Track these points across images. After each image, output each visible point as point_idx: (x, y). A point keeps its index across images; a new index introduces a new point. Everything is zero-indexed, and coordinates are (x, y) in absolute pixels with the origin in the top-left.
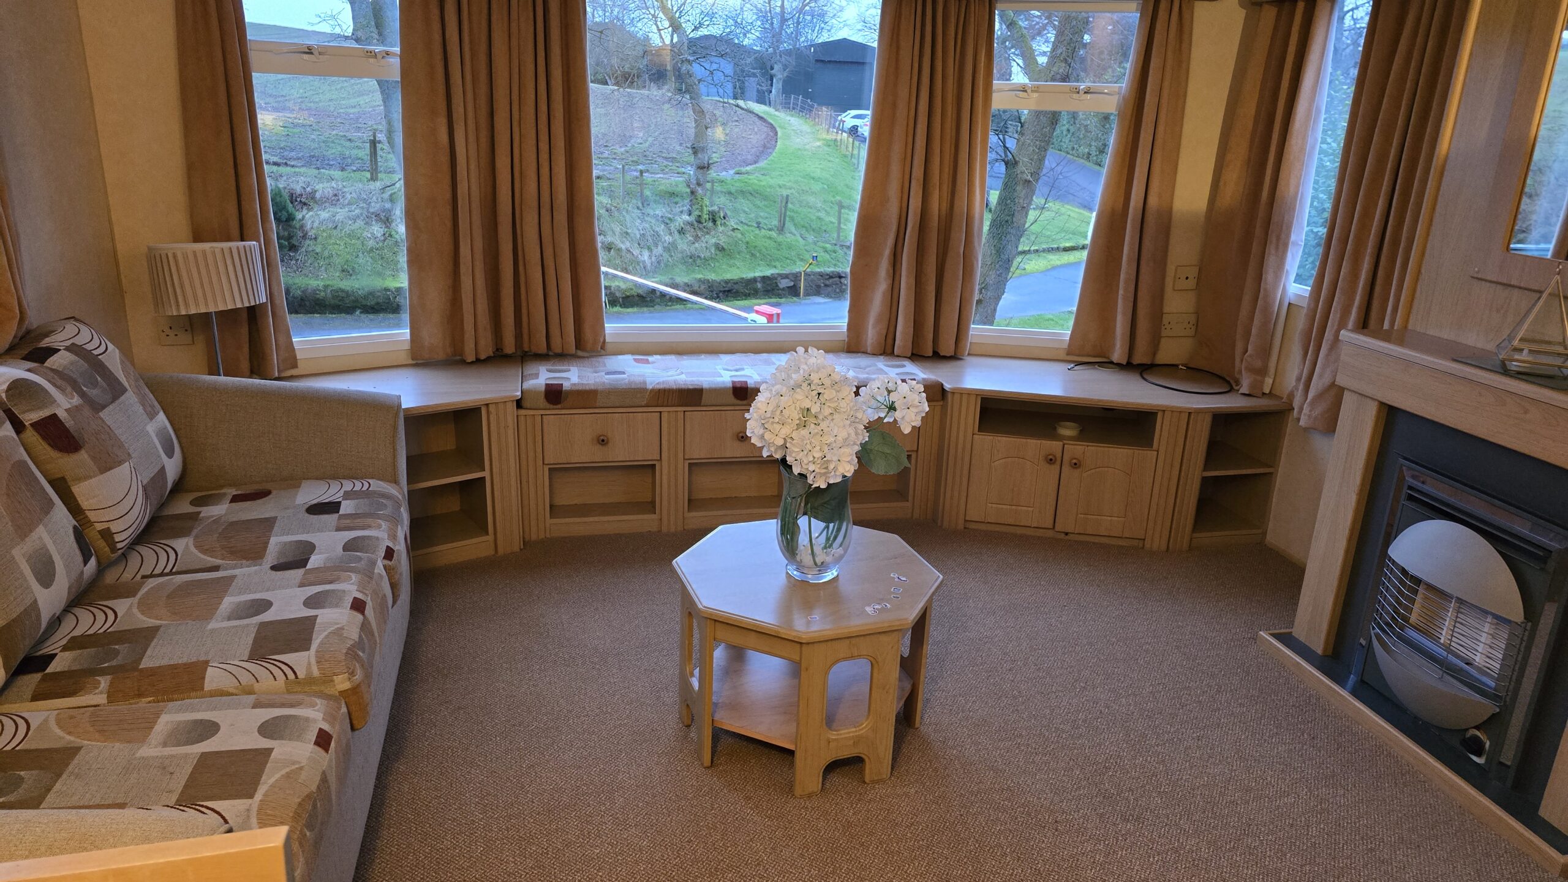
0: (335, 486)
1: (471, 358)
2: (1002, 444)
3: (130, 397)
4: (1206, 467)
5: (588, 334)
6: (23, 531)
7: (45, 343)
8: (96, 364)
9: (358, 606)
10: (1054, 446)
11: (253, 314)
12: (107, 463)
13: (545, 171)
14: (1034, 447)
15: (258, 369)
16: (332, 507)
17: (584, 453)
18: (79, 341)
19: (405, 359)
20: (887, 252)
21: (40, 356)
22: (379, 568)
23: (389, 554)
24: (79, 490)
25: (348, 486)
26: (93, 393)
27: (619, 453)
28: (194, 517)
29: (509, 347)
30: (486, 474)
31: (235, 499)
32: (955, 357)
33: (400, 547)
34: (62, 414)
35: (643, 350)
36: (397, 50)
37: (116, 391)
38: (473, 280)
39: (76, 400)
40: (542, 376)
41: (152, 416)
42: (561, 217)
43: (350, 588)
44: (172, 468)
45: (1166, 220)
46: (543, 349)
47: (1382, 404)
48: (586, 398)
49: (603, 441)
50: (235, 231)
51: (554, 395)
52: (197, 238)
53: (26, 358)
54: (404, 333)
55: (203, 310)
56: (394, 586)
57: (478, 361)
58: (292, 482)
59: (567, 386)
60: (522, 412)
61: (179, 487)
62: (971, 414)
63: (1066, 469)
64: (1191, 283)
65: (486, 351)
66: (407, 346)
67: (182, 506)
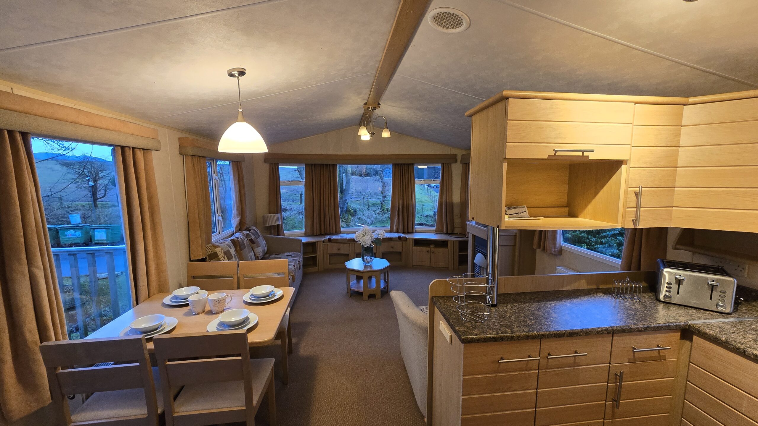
0: (291, 253)
1: (315, 235)
2: (418, 248)
3: (261, 238)
4: (459, 252)
5: (338, 230)
6: (249, 253)
7: (250, 229)
8: (257, 233)
9: (294, 266)
10: (428, 249)
11: (278, 226)
12: (258, 246)
13: (330, 199)
14: (425, 249)
15: (278, 234)
16: (291, 255)
17: (335, 251)
18: (254, 229)
19: (303, 235)
20: (397, 212)
21: (249, 231)
22: (297, 262)
23: (299, 262)
24: (254, 250)
25: (293, 253)
26: (256, 236)
27: (342, 252)
28: (269, 257)
29: (323, 233)
30: (317, 255)
31: (275, 255)
32: (412, 233)
33: (301, 261)
34: (253, 239)
35: (348, 233)
36: (304, 180)
37: (259, 236)
38: (316, 221)
39: (254, 237)
40: (328, 237)
41: (264, 241)
42: (333, 208)
43: (293, 264)
44: (266, 249)
45: (452, 205)
46: (329, 233)
47: (473, 235)
48: (336, 241)
49: (339, 249)
50: (276, 212)
51: (330, 240)
52: (270, 213)
53: (248, 231)
54: (304, 230)
55: (269, 225)
56: (300, 267)
57: (317, 235)
58: (284, 252)
59: (332, 238)
60: (324, 244)
61: (266, 253)
62: (411, 243)
63: (431, 253)
64: (459, 216)
65: (318, 233)
66: (304, 233)
67: (267, 256)
